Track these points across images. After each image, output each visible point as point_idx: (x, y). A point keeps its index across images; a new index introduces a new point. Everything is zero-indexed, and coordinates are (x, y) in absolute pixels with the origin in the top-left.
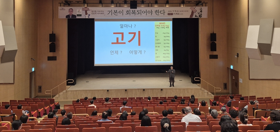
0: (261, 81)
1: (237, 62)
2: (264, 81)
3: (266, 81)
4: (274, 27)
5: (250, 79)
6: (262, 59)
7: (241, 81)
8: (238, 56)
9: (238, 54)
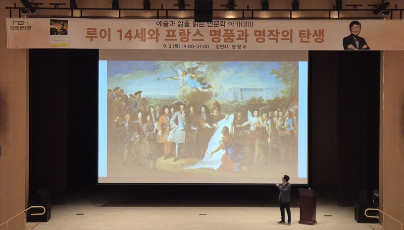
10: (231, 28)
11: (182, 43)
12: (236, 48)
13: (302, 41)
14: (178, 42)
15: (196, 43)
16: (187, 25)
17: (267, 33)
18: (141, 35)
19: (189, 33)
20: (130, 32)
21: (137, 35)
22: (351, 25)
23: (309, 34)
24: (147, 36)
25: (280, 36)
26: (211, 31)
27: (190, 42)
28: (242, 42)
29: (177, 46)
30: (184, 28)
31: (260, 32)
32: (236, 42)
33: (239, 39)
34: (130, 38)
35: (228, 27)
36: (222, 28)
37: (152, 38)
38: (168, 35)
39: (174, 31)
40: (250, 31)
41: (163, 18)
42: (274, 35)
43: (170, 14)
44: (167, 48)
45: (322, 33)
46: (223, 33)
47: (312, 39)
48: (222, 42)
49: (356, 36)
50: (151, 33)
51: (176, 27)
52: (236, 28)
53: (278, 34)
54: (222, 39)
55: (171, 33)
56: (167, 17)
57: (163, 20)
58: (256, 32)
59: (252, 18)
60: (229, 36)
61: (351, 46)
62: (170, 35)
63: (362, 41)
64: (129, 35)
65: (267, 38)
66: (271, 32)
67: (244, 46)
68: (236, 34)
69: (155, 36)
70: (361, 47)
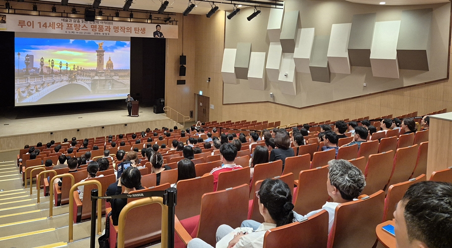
0: (235, 105)
1: (208, 88)
2: (238, 105)
3: (241, 105)
4: (251, 51)
5: (223, 104)
6: (238, 83)
7: (212, 107)
8: (209, 81)
9: (209, 78)
10: (102, 24)
11: (76, 31)
12: (105, 35)
13: (136, 33)
14: (74, 30)
15: (83, 31)
16: (79, 22)
17: (120, 28)
18: (52, 25)
19: (79, 26)
20: (46, 23)
21: (50, 26)
22: (157, 26)
23: (139, 29)
24: (56, 26)
25: (126, 30)
26: (92, 26)
27: (81, 31)
28: (107, 32)
29: (73, 32)
30: (77, 23)
31: (116, 27)
32: (105, 32)
33: (106, 30)
34: (46, 27)
35: (100, 24)
36: (97, 24)
37: (59, 27)
38: (68, 27)
39: (71, 25)
40: (112, 27)
41: (65, 17)
42: (123, 29)
43: (69, 15)
44: (68, 33)
45: (144, 29)
46: (98, 27)
47: (140, 32)
48: (97, 32)
49: (159, 32)
50: (58, 25)
51: (72, 22)
52: (104, 25)
53: (125, 28)
54: (98, 30)
55: (70, 26)
56: (67, 17)
57: (65, 19)
58: (114, 27)
59: (112, 20)
60: (101, 29)
61: (156, 36)
62: (69, 26)
63: (161, 34)
64: (45, 25)
65: (119, 30)
66: (122, 27)
67: (109, 34)
68: (105, 28)
69: (60, 27)
70: (161, 37)
